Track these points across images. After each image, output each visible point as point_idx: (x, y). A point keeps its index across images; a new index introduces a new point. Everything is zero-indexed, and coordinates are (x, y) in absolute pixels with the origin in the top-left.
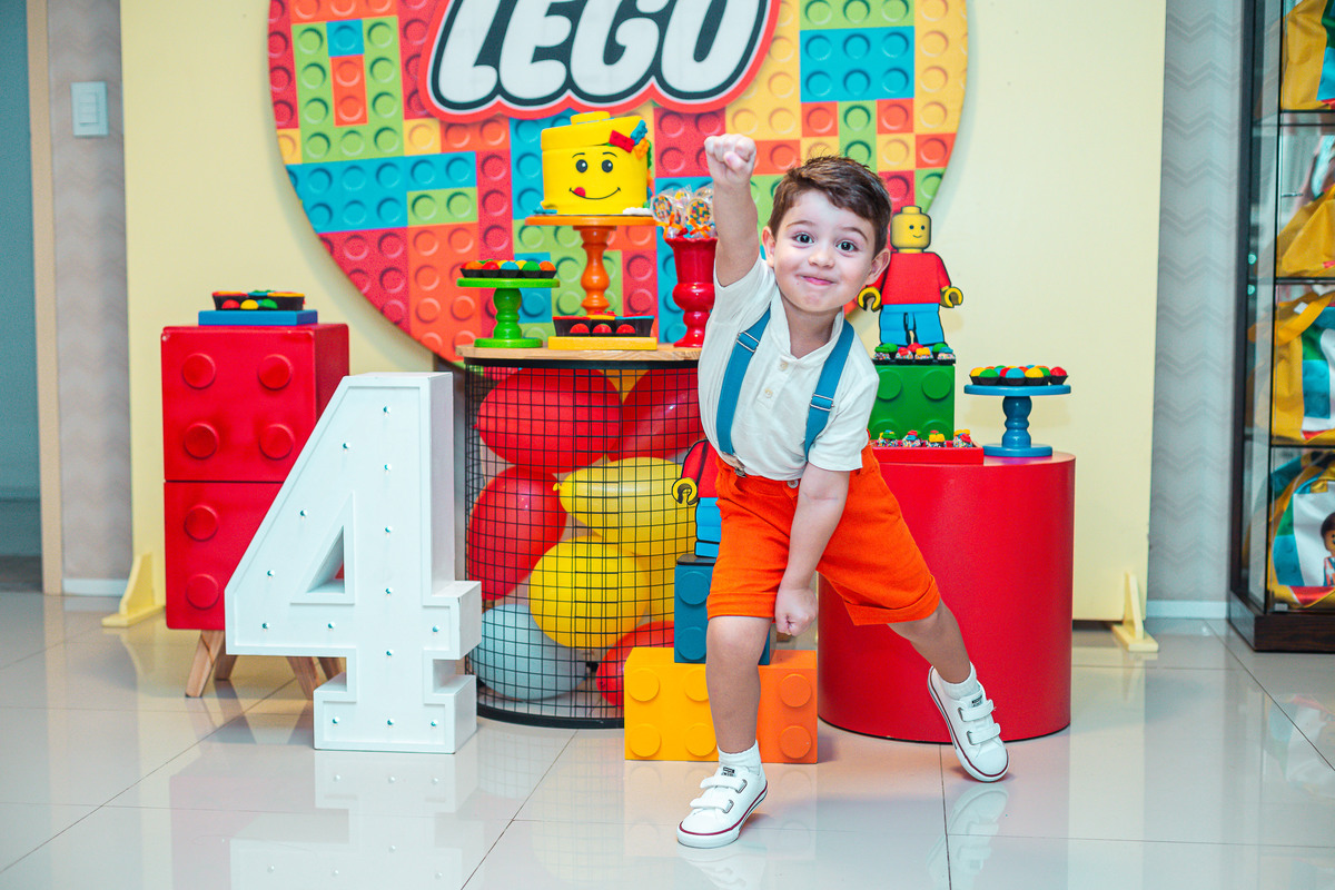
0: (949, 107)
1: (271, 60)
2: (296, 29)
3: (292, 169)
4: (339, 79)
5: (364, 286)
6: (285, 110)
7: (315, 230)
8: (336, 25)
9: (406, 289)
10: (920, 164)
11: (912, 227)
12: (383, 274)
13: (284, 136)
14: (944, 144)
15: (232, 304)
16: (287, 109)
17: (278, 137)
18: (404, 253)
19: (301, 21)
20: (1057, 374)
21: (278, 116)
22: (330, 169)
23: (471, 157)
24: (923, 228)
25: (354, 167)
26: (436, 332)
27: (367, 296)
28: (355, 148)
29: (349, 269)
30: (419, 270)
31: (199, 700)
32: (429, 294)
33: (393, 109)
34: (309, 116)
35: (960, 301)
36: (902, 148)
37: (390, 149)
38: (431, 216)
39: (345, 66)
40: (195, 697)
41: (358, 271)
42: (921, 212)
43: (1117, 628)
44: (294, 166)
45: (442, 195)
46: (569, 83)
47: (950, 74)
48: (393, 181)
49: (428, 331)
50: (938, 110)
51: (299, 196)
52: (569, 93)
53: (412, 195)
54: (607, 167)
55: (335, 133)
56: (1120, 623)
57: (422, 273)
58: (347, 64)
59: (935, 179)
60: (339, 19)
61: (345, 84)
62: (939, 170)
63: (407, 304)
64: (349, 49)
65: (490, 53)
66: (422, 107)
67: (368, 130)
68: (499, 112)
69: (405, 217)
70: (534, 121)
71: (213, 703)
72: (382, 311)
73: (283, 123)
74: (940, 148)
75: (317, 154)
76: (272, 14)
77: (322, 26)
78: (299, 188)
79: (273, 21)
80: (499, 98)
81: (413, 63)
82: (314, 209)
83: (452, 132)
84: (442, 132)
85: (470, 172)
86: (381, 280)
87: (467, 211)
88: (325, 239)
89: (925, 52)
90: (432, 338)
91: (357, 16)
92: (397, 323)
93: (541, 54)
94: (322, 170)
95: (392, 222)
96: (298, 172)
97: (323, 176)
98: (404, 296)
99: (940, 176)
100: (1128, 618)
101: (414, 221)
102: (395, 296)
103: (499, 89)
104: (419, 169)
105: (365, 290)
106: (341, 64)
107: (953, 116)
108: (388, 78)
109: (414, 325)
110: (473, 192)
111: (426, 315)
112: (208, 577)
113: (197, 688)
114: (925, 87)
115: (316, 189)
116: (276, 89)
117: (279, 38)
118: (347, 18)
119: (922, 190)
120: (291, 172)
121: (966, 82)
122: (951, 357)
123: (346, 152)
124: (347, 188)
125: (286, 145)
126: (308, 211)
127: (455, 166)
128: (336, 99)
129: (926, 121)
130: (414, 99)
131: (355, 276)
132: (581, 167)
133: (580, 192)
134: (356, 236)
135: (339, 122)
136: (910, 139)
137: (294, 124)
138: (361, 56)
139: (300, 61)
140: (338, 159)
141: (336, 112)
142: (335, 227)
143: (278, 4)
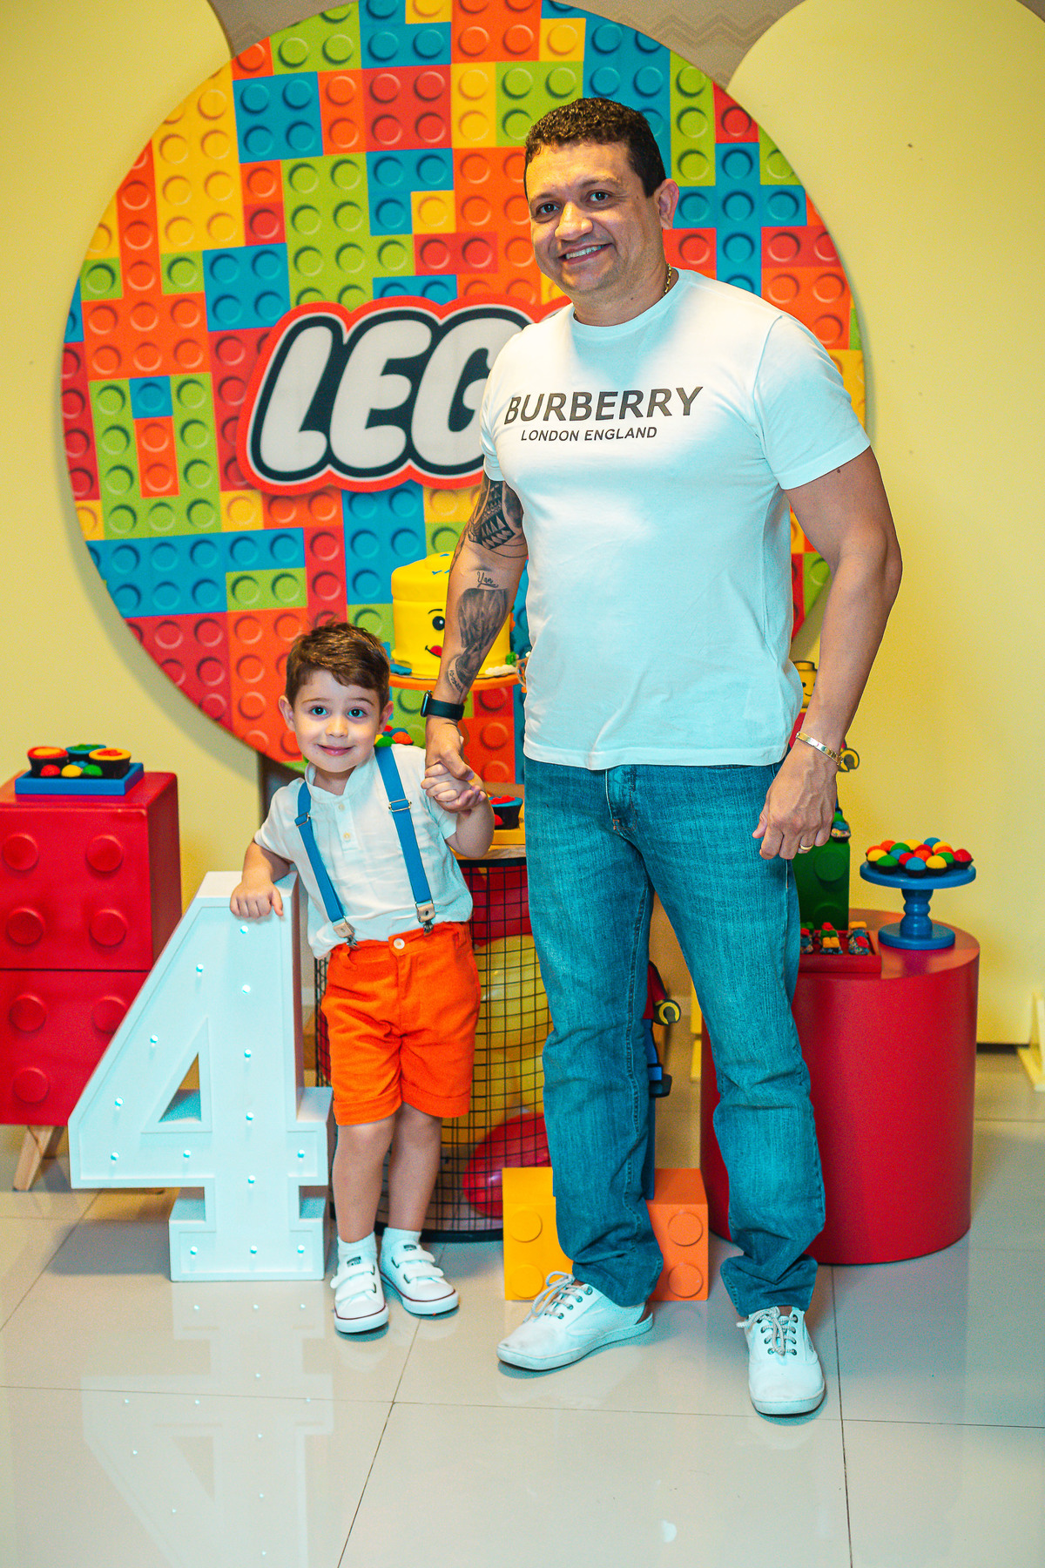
1: (66, 421)
2: (94, 387)
3: (93, 545)
4: (144, 444)
5: (178, 679)
6: (84, 479)
7: (122, 615)
8: (141, 382)
9: (227, 680)
12: (203, 661)
13: (84, 508)
15: (51, 770)
16: (86, 478)
17: (77, 509)
18: (225, 643)
19: (100, 377)
20: (961, 860)
21: (76, 486)
22: (138, 547)
23: (298, 534)
25: (164, 544)
26: (261, 729)
27: (183, 688)
28: (167, 523)
29: (163, 659)
30: (240, 662)
31: (28, 1196)
32: (255, 687)
33: (207, 480)
34: (113, 487)
35: (856, 764)
37: (205, 523)
38: (254, 601)
39: (152, 430)
40: (23, 1191)
41: (172, 661)
43: (1023, 1053)
44: (94, 542)
45: (266, 576)
46: (410, 451)
48: (209, 562)
49: (253, 729)
51: (103, 577)
52: (410, 462)
53: (231, 577)
55: (142, 505)
56: (1026, 1046)
57: (245, 664)
58: (153, 426)
60: (144, 375)
61: (151, 449)
63: (228, 697)
64: (156, 411)
65: (319, 417)
66: (243, 479)
67: (179, 503)
68: (329, 484)
69: (224, 601)
70: (370, 494)
71: (44, 1198)
72: (201, 705)
73: (80, 494)
75: (122, 530)
76: (65, 369)
77: (124, 384)
78: (102, 565)
79: (67, 376)
80: (329, 468)
81: (230, 427)
82: (123, 590)
83: (276, 507)
84: (264, 504)
85: (298, 551)
86: (199, 669)
87: (294, 595)
88: (135, 625)
90: (258, 736)
91: (165, 373)
92: (218, 719)
93: (377, 418)
94: (128, 547)
95: (208, 606)
96: (100, 549)
97: (129, 554)
98: (225, 689)
100: (1034, 1041)
101: (234, 606)
102: (215, 690)
103: (329, 457)
104: (240, 546)
105: (180, 682)
106: (149, 426)
108: (203, 443)
109: (237, 721)
110: (301, 573)
111: (249, 711)
112: (37, 1070)
113: (26, 1183)
115: (122, 568)
116: (75, 456)
117: (74, 397)
118: (152, 374)
119: (811, 576)
120: (93, 549)
122: (847, 834)
123: (155, 527)
124: (156, 566)
125: (86, 518)
126: (114, 594)
127: (280, 544)
128: (141, 466)
130: (232, 467)
131: (169, 666)
134: (167, 621)
135: (146, 493)
137: (94, 495)
138: (169, 418)
139: (100, 423)
140: (146, 535)
141: (143, 481)
142: (143, 611)
143: (73, 356)
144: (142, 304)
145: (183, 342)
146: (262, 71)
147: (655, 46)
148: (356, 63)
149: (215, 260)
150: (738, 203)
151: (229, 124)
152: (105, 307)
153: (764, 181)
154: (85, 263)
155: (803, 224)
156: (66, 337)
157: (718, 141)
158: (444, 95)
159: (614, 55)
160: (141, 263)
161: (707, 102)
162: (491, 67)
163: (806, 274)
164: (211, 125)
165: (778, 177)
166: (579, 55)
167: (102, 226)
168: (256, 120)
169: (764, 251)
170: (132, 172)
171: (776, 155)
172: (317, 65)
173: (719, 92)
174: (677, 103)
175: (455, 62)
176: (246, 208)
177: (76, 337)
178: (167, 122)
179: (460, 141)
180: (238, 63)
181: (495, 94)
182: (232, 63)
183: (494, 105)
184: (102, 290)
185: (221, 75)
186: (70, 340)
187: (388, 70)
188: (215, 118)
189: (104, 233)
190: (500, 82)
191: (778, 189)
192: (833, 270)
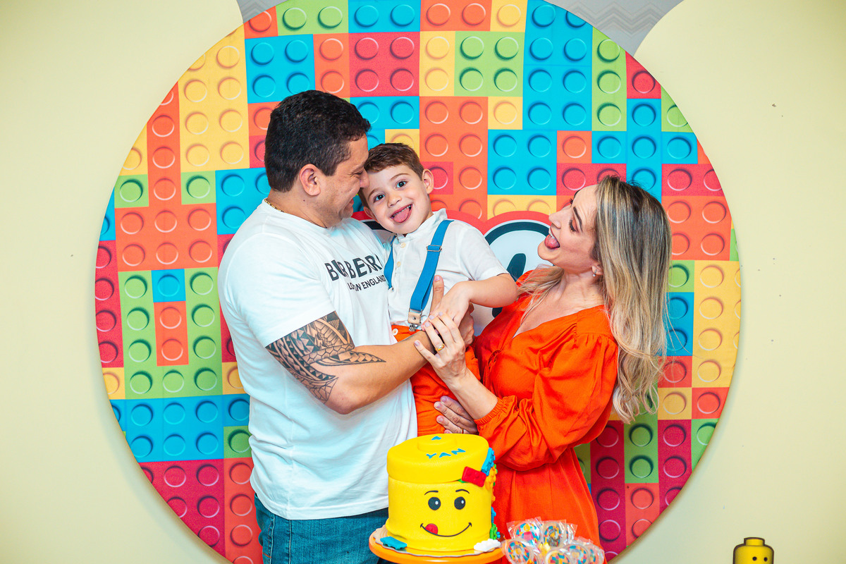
0: (723, 365)
1: (98, 304)
2: (122, 276)
3: (115, 403)
4: (161, 323)
5: (181, 514)
6: (110, 350)
7: (137, 460)
8: (162, 273)
9: (222, 513)
10: (696, 414)
11: (755, 559)
12: (201, 500)
13: (109, 373)
14: (719, 399)
16: (113, 350)
17: (104, 374)
18: (221, 483)
19: (128, 269)
21: (103, 355)
22: (153, 405)
24: (766, 559)
25: (174, 403)
26: (249, 555)
27: (182, 518)
28: (176, 386)
29: (169, 496)
30: (233, 499)
32: (244, 521)
33: (211, 353)
34: (134, 356)
36: (681, 400)
37: (209, 388)
38: (246, 451)
39: (168, 312)
41: (176, 498)
42: (764, 545)
47: (725, 335)
48: (211, 419)
49: (241, 556)
50: (713, 366)
51: (123, 429)
53: (228, 431)
54: (459, 504)
55: (157, 372)
57: (236, 502)
58: (169, 309)
59: (710, 428)
60: (164, 267)
61: (167, 327)
62: (714, 420)
63: (222, 530)
64: (171, 296)
67: (188, 370)
69: (222, 450)
72: (199, 533)
74: (715, 400)
75: (140, 391)
76: (99, 261)
77: (147, 275)
78: (122, 421)
79: (100, 267)
82: (137, 439)
86: (198, 506)
88: (147, 469)
89: (703, 315)
91: (181, 267)
92: (213, 546)
94: (144, 405)
95: (209, 451)
96: (121, 407)
97: (145, 411)
98: (220, 521)
99: (714, 426)
101: (231, 454)
102: (212, 522)
105: (183, 515)
106: (164, 310)
107: (727, 373)
108: (209, 324)
109: (228, 546)
111: (239, 540)
114: (703, 346)
115: (139, 422)
116: (104, 331)
117: (106, 284)
118: (171, 267)
119: (698, 438)
120: (114, 406)
121: (739, 343)
123: (168, 390)
124: (167, 421)
125: (111, 381)
126: (130, 442)
128: (158, 340)
129: (703, 377)
131: (174, 503)
132: (434, 504)
133: (432, 529)
134: (175, 465)
135: (161, 362)
136: (688, 392)
137: (120, 364)
138: (184, 302)
139: (126, 305)
140: (161, 397)
141: (159, 352)
142: (155, 457)
143: (106, 251)
144: (165, 211)
145: (197, 242)
146: (267, 33)
147: (582, 23)
148: (344, 29)
149: (226, 178)
150: (644, 145)
151: (241, 72)
152: (134, 213)
153: (664, 129)
154: (119, 177)
155: (695, 162)
156: (101, 236)
157: (629, 97)
158: (413, 54)
159: (550, 27)
160: (165, 179)
161: (621, 67)
162: (452, 34)
163: (694, 201)
164: (226, 73)
165: (677, 126)
166: (521, 27)
167: (132, 149)
168: (262, 70)
169: (663, 182)
170: (160, 106)
171: (675, 108)
172: (313, 29)
173: (630, 59)
174: (598, 66)
175: (423, 30)
176: (251, 138)
177: (110, 236)
178: (189, 69)
179: (425, 91)
180: (249, 25)
181: (454, 55)
182: (245, 24)
183: (454, 64)
184: (133, 199)
185: (235, 34)
186: (105, 239)
187: (370, 35)
188: (230, 67)
189: (135, 154)
190: (459, 46)
191: (675, 135)
192: (719, 198)
